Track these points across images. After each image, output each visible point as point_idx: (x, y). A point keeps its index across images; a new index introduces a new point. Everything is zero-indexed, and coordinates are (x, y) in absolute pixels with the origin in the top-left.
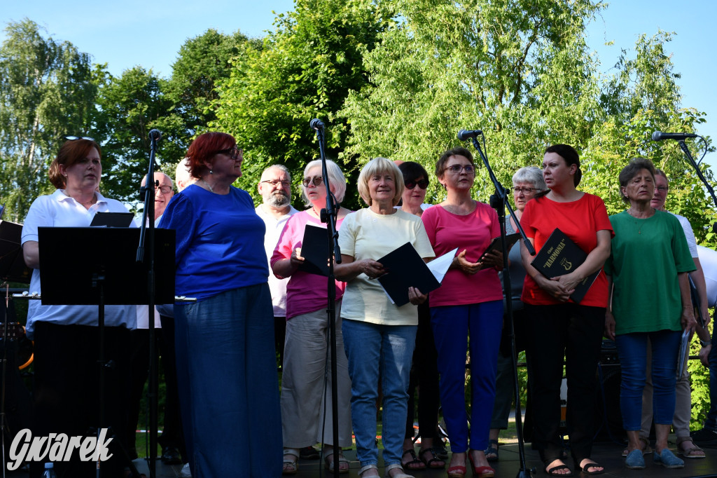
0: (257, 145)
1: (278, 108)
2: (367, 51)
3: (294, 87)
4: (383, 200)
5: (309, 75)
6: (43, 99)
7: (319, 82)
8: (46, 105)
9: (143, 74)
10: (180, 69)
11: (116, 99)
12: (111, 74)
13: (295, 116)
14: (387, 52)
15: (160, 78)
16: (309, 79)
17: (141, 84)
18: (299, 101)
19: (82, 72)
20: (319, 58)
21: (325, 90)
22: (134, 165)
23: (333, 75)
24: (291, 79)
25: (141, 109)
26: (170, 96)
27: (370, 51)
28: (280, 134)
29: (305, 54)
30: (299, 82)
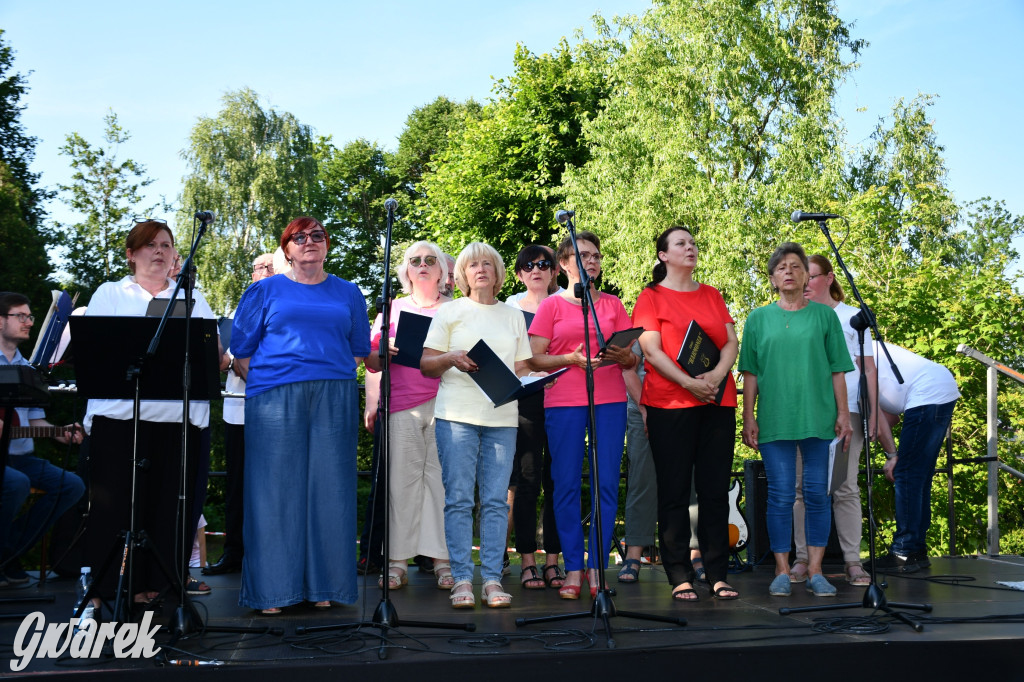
0: (472, 225)
1: (493, 184)
2: (587, 120)
3: (513, 161)
4: (482, 288)
5: (529, 147)
6: (258, 175)
7: (539, 155)
8: (260, 182)
9: (366, 147)
10: (408, 141)
11: (339, 174)
12: (336, 147)
13: (511, 193)
14: (611, 121)
15: (385, 151)
16: (530, 152)
17: (365, 157)
18: (518, 176)
19: (304, 144)
20: (540, 128)
21: (547, 164)
22: (357, 248)
23: (555, 148)
24: (509, 152)
25: (364, 186)
26: (396, 172)
27: (591, 120)
28: (496, 214)
29: (525, 124)
30: (519, 155)
